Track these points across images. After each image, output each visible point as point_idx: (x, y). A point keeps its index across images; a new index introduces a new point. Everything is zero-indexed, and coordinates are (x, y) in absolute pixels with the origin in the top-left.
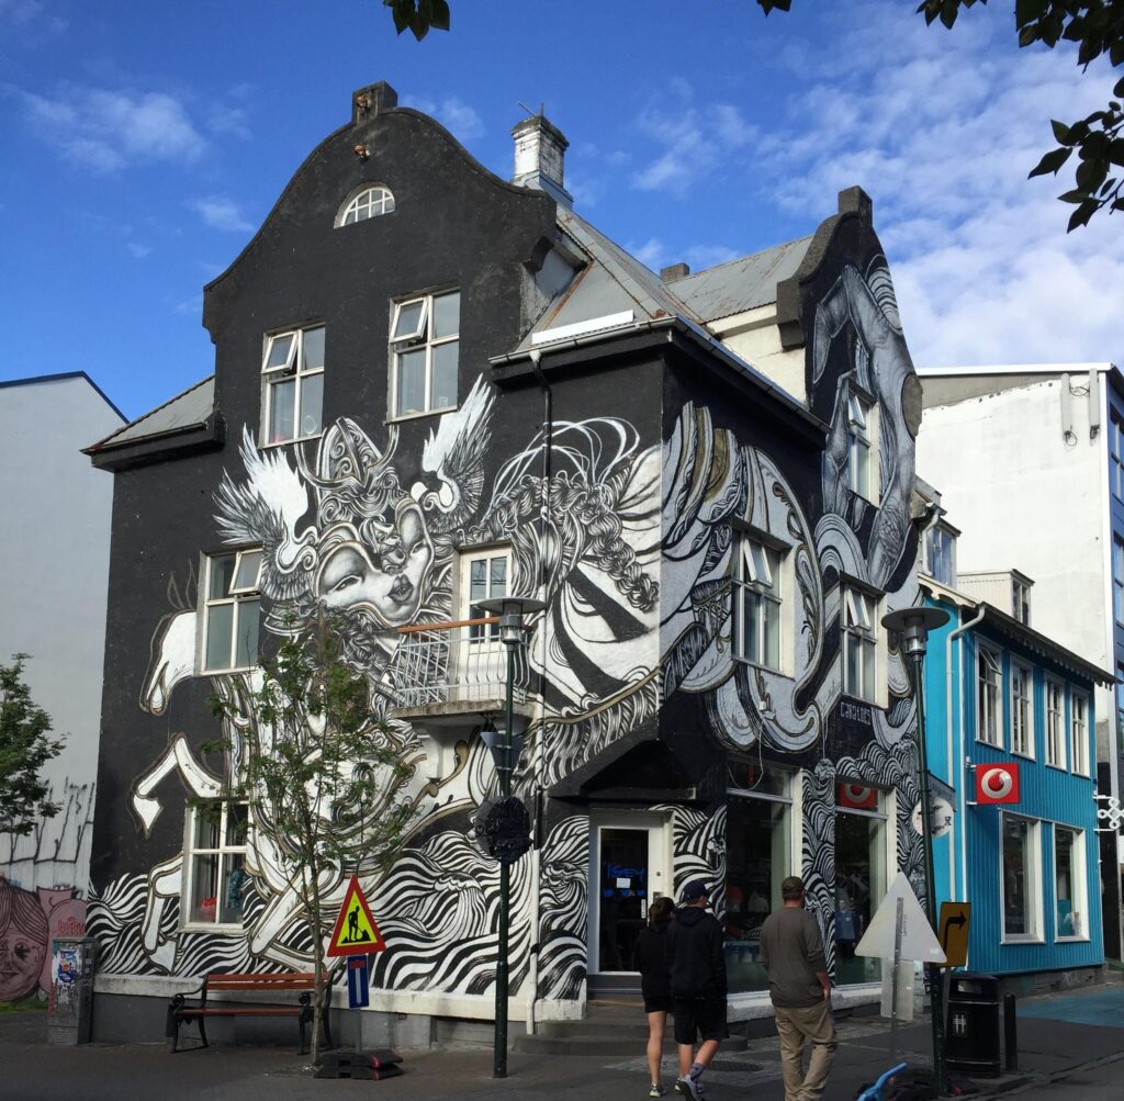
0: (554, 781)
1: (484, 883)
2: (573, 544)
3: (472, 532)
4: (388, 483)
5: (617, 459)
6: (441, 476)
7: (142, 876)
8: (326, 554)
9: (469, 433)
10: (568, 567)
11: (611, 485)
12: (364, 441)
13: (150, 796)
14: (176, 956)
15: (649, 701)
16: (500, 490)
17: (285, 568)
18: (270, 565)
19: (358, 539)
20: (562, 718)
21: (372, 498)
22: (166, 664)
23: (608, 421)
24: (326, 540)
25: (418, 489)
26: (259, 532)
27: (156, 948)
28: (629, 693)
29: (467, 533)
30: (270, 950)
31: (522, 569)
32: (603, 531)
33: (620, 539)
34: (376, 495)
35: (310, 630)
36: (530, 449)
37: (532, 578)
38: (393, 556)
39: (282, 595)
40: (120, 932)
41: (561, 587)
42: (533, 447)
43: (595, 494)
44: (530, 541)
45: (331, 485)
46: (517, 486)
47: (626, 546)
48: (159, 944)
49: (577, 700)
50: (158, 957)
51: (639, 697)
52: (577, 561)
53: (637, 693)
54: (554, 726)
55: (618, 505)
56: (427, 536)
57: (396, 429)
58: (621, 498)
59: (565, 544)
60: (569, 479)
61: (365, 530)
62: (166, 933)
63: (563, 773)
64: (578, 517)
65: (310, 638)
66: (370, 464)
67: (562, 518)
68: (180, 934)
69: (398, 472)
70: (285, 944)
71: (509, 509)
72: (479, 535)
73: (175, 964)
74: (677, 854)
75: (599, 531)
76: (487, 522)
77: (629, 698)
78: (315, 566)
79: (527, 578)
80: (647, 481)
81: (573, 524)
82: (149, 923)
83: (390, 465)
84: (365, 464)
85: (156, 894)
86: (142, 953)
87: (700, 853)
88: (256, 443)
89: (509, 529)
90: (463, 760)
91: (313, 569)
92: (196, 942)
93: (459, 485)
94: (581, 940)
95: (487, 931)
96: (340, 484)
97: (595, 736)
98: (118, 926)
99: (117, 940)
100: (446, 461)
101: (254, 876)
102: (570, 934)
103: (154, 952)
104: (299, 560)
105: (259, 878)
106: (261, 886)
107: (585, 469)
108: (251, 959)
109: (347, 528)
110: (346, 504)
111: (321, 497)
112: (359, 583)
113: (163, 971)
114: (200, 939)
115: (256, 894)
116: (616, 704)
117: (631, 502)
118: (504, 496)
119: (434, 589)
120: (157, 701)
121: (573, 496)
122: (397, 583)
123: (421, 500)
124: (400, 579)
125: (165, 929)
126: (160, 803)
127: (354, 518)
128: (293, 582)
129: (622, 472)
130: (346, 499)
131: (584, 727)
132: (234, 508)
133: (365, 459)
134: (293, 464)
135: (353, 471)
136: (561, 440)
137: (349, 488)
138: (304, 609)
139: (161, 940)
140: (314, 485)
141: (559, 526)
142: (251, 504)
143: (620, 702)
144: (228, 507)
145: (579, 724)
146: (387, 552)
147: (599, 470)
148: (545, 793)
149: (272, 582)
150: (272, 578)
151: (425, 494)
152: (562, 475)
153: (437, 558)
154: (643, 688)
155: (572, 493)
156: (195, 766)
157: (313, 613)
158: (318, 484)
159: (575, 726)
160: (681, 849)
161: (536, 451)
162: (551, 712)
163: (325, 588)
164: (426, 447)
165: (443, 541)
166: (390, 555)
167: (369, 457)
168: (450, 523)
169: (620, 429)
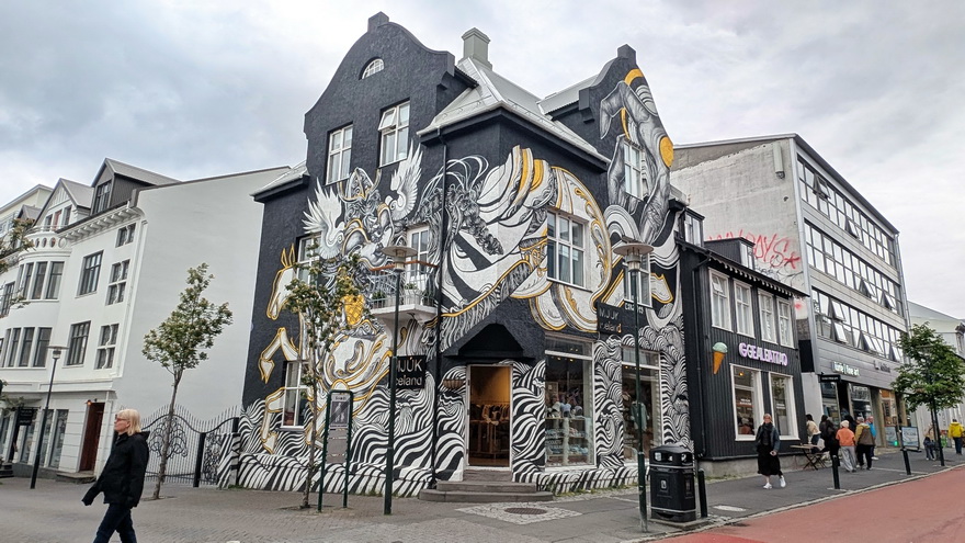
0: (446, 348)
1: (412, 404)
2: (457, 221)
4: (376, 198)
5: (478, 176)
6: (399, 192)
7: (263, 402)
8: (348, 235)
10: (454, 234)
11: (475, 189)
12: (366, 178)
13: (269, 361)
14: (275, 443)
15: (492, 303)
16: (425, 196)
17: (331, 243)
19: (361, 226)
21: (368, 206)
23: (474, 158)
24: (348, 228)
25: (389, 199)
27: (267, 439)
28: (482, 298)
31: (433, 236)
33: (479, 217)
34: (370, 204)
36: (438, 175)
40: (252, 430)
41: (451, 244)
43: (468, 195)
44: (437, 221)
45: (351, 201)
46: (432, 194)
47: (482, 220)
49: (458, 304)
50: (267, 444)
51: (487, 300)
52: (459, 230)
54: (446, 319)
55: (478, 199)
56: (392, 223)
57: (381, 171)
58: (479, 195)
59: (454, 221)
60: (456, 188)
61: (365, 221)
62: (272, 430)
64: (459, 207)
66: (368, 189)
67: (452, 208)
68: (277, 432)
69: (380, 191)
71: (428, 206)
72: (415, 221)
73: (274, 447)
74: (515, 388)
75: (469, 214)
77: (482, 301)
78: (343, 241)
81: (457, 211)
82: (264, 426)
83: (377, 188)
85: (268, 411)
86: (261, 441)
87: (528, 387)
88: (324, 183)
89: (428, 216)
93: (406, 196)
94: (460, 436)
96: (355, 200)
97: (466, 322)
98: (252, 427)
99: (251, 434)
100: (401, 185)
102: (454, 431)
103: (265, 441)
104: (337, 239)
107: (463, 183)
109: (357, 222)
110: (357, 210)
111: (347, 207)
112: (361, 248)
114: (285, 434)
116: (476, 305)
117: (484, 197)
120: (274, 313)
121: (457, 197)
122: (377, 247)
123: (389, 205)
124: (379, 245)
126: (273, 364)
127: (360, 216)
129: (480, 182)
130: (357, 207)
131: (461, 317)
132: (312, 216)
133: (366, 187)
134: (336, 193)
135: (361, 193)
136: (452, 169)
137: (359, 201)
139: (269, 435)
140: (344, 201)
141: (450, 213)
142: (318, 213)
143: (478, 303)
144: (309, 216)
145: (458, 316)
146: (374, 232)
147: (470, 182)
151: (391, 202)
152: (452, 187)
153: (395, 233)
154: (489, 295)
156: (288, 344)
159: (456, 318)
160: (518, 385)
161: (441, 176)
162: (446, 310)
163: (347, 252)
164: (393, 179)
165: (398, 224)
167: (368, 185)
169: (479, 160)
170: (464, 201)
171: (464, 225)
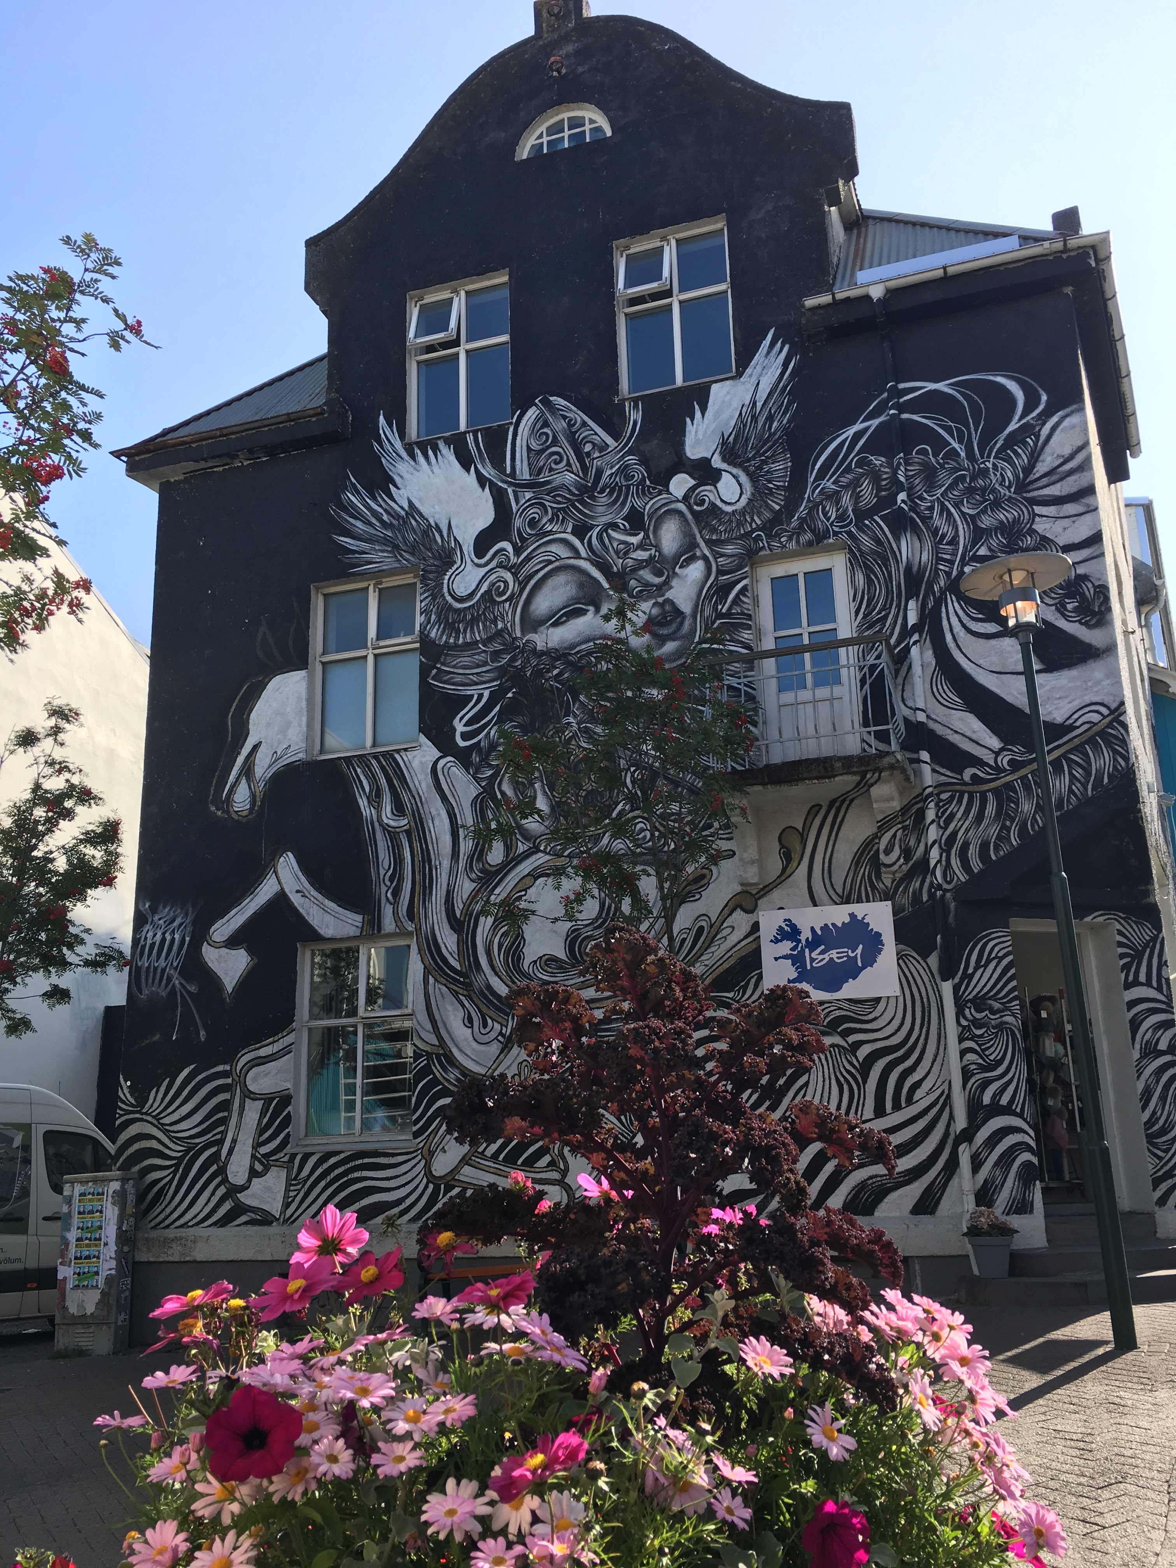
0: (963, 877)
1: (851, 1039)
2: (954, 542)
3: (778, 535)
4: (629, 478)
5: (1013, 426)
6: (717, 462)
7: (220, 1068)
8: (530, 577)
9: (759, 405)
10: (948, 574)
11: (1009, 460)
12: (584, 424)
13: (232, 942)
14: (287, 1190)
15: (1116, 752)
16: (821, 475)
17: (461, 600)
18: (434, 599)
19: (583, 553)
20: (965, 784)
21: (603, 499)
22: (256, 747)
23: (991, 378)
24: (528, 559)
25: (680, 484)
26: (413, 554)
27: (249, 1180)
28: (1077, 741)
29: (769, 536)
30: (467, 1170)
31: (869, 582)
32: (1001, 522)
33: (1032, 532)
34: (611, 493)
35: (509, 684)
36: (862, 422)
37: (889, 592)
38: (647, 575)
39: (457, 638)
40: (180, 1160)
41: (940, 601)
42: (869, 417)
43: (984, 473)
44: (878, 542)
45: (529, 485)
46: (848, 470)
47: (1044, 539)
48: (254, 1173)
49: (989, 758)
50: (253, 1196)
51: (1096, 747)
52: (963, 563)
53: (1092, 741)
54: (952, 798)
55: (1022, 486)
56: (702, 544)
57: (636, 406)
58: (1025, 477)
59: (941, 542)
60: (935, 455)
61: (594, 540)
62: (267, 1156)
63: (976, 865)
64: (957, 506)
65: (510, 695)
66: (597, 454)
67: (931, 508)
68: (293, 1156)
69: (644, 462)
70: (495, 1156)
71: (838, 502)
72: (790, 539)
73: (286, 1205)
74: (1128, 986)
75: (995, 522)
76: (802, 520)
77: (1079, 749)
78: (513, 595)
79: (880, 592)
80: (1067, 451)
81: (949, 514)
82: (234, 1141)
83: (629, 453)
84: (588, 454)
85: (248, 1095)
86: (222, 1190)
87: (1155, 984)
88: (402, 434)
89: (841, 527)
90: (795, 857)
91: (510, 599)
92: (325, 1166)
93: (748, 473)
94: (1025, 1120)
95: (869, 1113)
96: (548, 483)
97: (1027, 807)
98: (175, 1150)
99: (175, 1173)
100: (723, 444)
101: (429, 1055)
102: (1007, 1110)
103: (243, 1188)
104: (484, 588)
105: (438, 1056)
106: (445, 1069)
107: (960, 442)
108: (431, 1186)
109: (565, 542)
110: (559, 509)
111: (517, 502)
112: (590, 615)
113: (265, 1219)
114: (333, 1161)
115: (435, 1082)
116: (1059, 757)
117: (1045, 481)
118: (829, 484)
119: (720, 616)
120: (241, 799)
121: (945, 479)
122: (655, 611)
123: (686, 498)
124: (662, 605)
125: (264, 1150)
126: (249, 951)
127: (574, 527)
128: (474, 621)
129: (1025, 443)
130: (559, 503)
131: (1005, 794)
132: (370, 524)
133: (588, 448)
134: (466, 462)
135: (569, 464)
136: (914, 406)
137: (563, 486)
138: (496, 655)
139: (259, 1167)
140: (504, 486)
141: (926, 519)
142: (396, 516)
143: (1064, 755)
144: (359, 524)
145: (996, 792)
146: (634, 570)
147: (986, 441)
148: (948, 895)
149: (439, 621)
150: (439, 615)
151: (693, 489)
152: (924, 452)
153: (720, 572)
154: (1102, 733)
155: (942, 474)
156: (314, 893)
157: (513, 659)
158: (510, 484)
159: (990, 795)
160: (1131, 978)
161: (875, 422)
162: (947, 776)
163: (531, 624)
164: (691, 429)
165: (729, 549)
166: (641, 572)
167: (594, 444)
168: (740, 524)
169: (1013, 387)
170: (971, 491)
171: (983, 551)
